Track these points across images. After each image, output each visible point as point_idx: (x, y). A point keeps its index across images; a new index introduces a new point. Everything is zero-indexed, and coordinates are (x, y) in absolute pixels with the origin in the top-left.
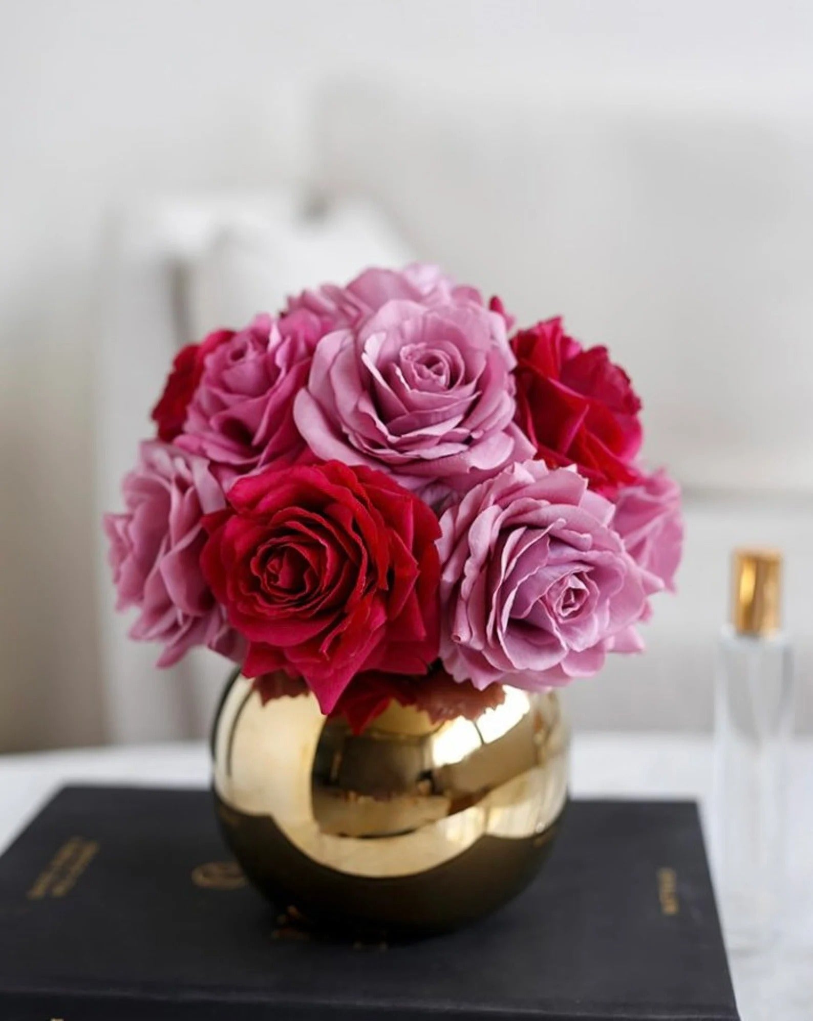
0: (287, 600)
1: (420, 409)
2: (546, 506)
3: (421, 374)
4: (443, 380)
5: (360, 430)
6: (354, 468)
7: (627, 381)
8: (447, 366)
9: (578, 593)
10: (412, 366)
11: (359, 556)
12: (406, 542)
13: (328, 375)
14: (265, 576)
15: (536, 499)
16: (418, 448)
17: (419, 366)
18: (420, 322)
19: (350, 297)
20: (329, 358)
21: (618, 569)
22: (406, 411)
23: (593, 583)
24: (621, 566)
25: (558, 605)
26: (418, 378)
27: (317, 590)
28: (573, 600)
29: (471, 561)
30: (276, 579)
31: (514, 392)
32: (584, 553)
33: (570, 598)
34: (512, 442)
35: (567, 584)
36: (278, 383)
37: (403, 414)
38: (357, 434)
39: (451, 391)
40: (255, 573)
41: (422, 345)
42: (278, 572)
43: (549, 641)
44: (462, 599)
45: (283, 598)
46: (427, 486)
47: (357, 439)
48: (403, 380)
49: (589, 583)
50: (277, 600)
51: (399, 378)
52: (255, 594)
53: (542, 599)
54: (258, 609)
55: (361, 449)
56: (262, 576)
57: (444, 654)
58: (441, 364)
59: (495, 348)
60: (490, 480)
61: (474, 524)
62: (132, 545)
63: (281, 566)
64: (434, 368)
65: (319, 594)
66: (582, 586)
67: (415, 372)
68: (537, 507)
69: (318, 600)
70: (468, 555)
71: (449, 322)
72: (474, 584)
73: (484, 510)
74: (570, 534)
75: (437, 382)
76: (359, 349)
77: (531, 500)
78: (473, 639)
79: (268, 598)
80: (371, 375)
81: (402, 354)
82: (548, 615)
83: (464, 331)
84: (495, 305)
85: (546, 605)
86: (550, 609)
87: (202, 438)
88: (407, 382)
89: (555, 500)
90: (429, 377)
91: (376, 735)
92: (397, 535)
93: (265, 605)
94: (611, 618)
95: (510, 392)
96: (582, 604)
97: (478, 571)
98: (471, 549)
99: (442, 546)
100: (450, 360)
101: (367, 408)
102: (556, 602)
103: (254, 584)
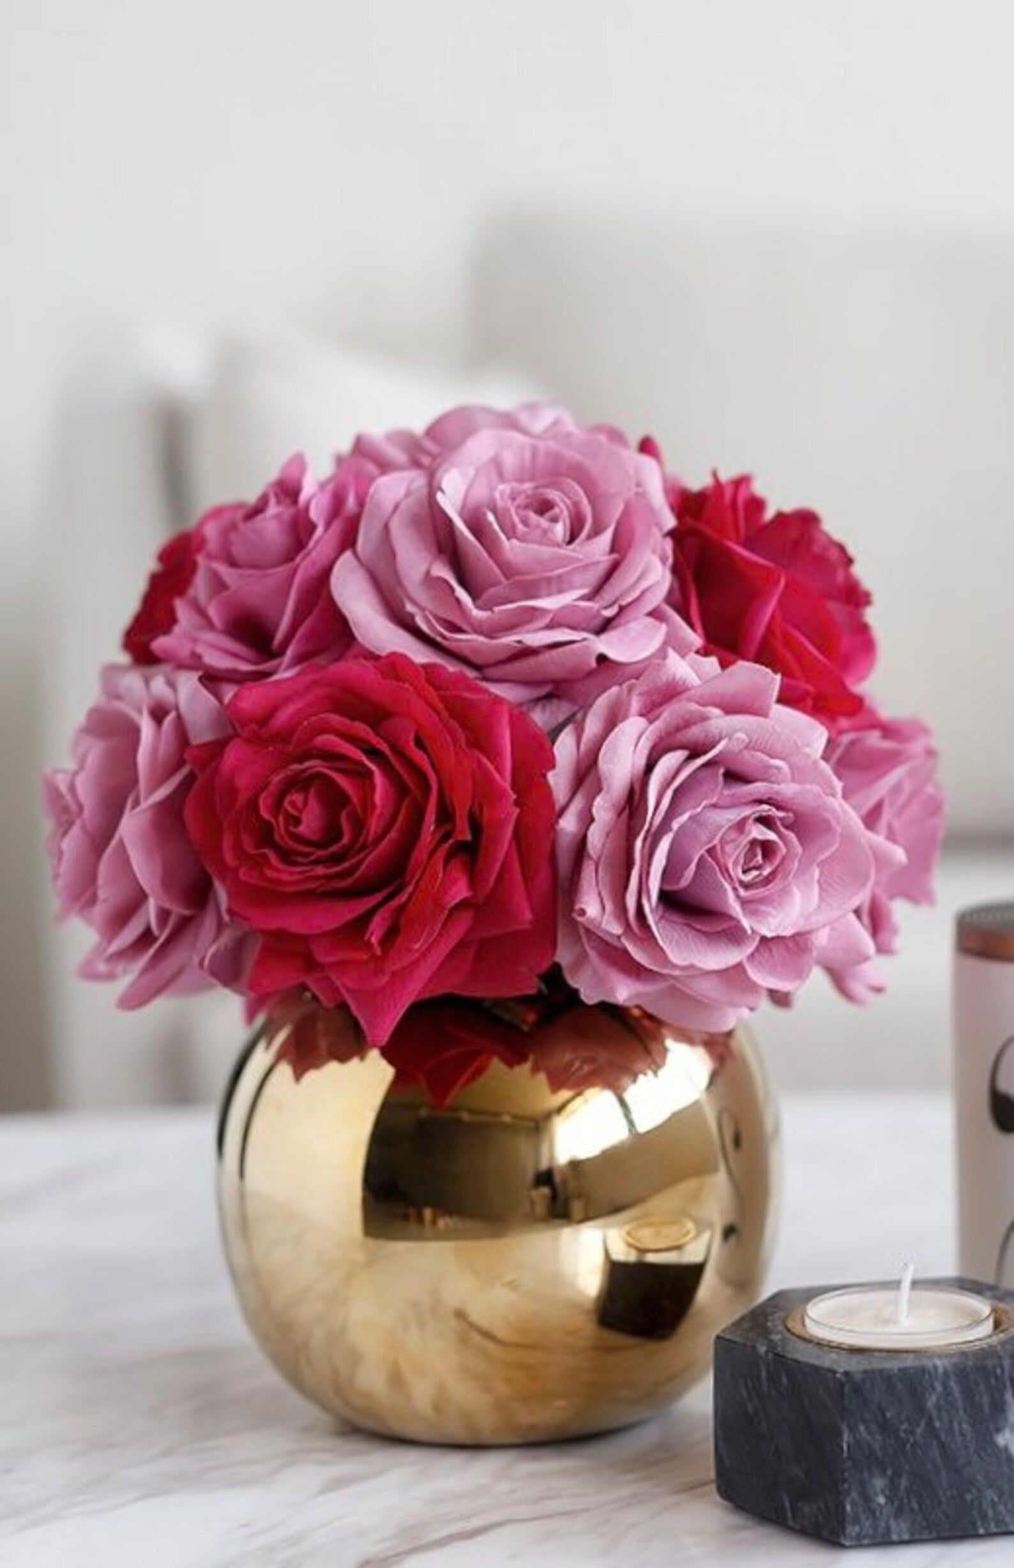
0: (313, 858)
1: (522, 574)
2: (717, 717)
3: (525, 522)
4: (560, 530)
5: (431, 607)
6: (425, 667)
7: (849, 561)
8: (566, 513)
9: (767, 849)
10: (513, 511)
11: (427, 789)
12: (500, 771)
13: (386, 528)
14: (281, 819)
15: (703, 705)
16: (520, 633)
17: (522, 512)
18: (528, 455)
19: (429, 445)
20: (388, 506)
21: (828, 816)
22: (502, 578)
23: (791, 836)
24: (834, 811)
25: (735, 863)
26: (520, 527)
27: (361, 840)
28: (759, 858)
29: (602, 799)
30: (297, 821)
31: (670, 561)
32: (775, 786)
33: (756, 856)
34: (664, 628)
35: (750, 832)
36: (311, 544)
37: (497, 583)
38: (427, 613)
39: (571, 547)
40: (265, 814)
41: (528, 486)
42: (301, 812)
43: (725, 925)
44: (590, 857)
45: (309, 854)
46: (538, 700)
47: (428, 622)
48: (496, 527)
49: (785, 835)
50: (300, 859)
51: (490, 524)
52: (266, 851)
53: (711, 851)
54: (269, 873)
55: (432, 635)
56: (277, 820)
57: (564, 956)
58: (556, 510)
59: (642, 495)
60: (633, 681)
61: (607, 743)
62: (81, 808)
63: (306, 803)
64: (548, 515)
65: (364, 847)
66: (771, 836)
67: (516, 519)
68: (704, 718)
69: (361, 856)
70: (599, 790)
71: (573, 455)
72: (608, 835)
73: (622, 721)
74: (753, 756)
75: (550, 535)
76: (433, 488)
77: (694, 707)
78: (606, 917)
79: (287, 856)
80: (449, 522)
81: (497, 495)
82: (722, 880)
83: (595, 470)
84: (647, 447)
85: (718, 864)
86: (725, 871)
87: (195, 641)
88: (503, 531)
89: (731, 708)
90: (538, 526)
91: (465, 1116)
92: (485, 760)
93: (281, 866)
94: (821, 898)
95: (663, 561)
96: (773, 867)
97: (615, 816)
98: (603, 779)
99: (558, 780)
100: (571, 506)
101: (442, 571)
102: (734, 857)
103: (265, 836)
